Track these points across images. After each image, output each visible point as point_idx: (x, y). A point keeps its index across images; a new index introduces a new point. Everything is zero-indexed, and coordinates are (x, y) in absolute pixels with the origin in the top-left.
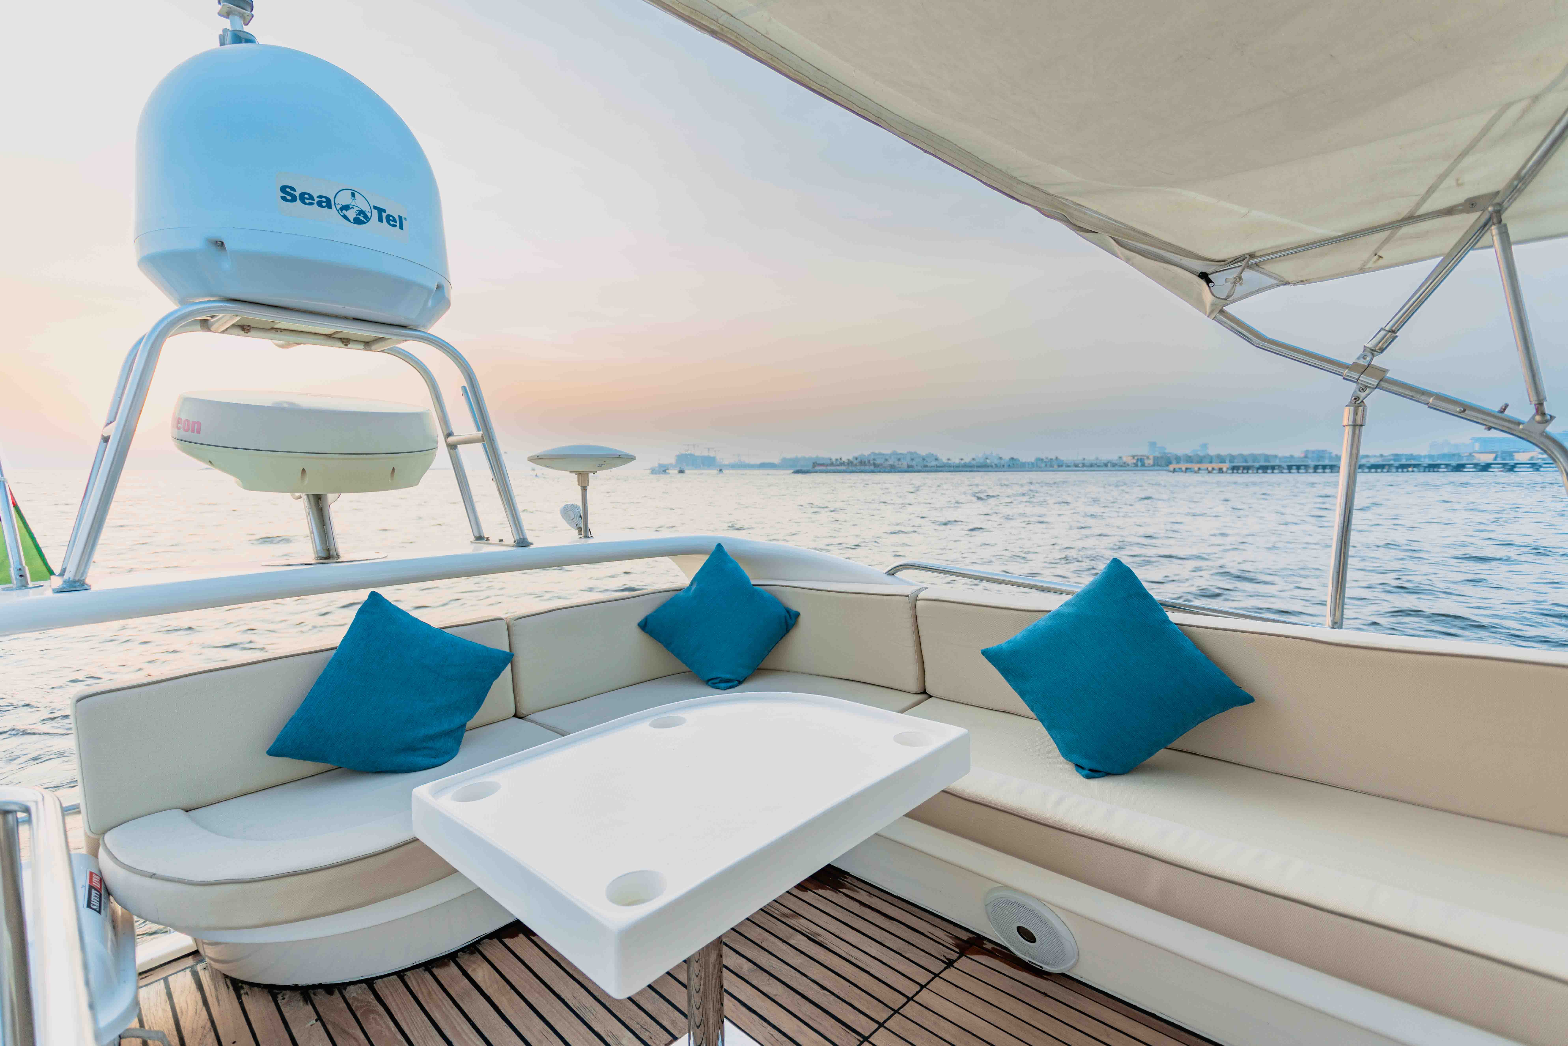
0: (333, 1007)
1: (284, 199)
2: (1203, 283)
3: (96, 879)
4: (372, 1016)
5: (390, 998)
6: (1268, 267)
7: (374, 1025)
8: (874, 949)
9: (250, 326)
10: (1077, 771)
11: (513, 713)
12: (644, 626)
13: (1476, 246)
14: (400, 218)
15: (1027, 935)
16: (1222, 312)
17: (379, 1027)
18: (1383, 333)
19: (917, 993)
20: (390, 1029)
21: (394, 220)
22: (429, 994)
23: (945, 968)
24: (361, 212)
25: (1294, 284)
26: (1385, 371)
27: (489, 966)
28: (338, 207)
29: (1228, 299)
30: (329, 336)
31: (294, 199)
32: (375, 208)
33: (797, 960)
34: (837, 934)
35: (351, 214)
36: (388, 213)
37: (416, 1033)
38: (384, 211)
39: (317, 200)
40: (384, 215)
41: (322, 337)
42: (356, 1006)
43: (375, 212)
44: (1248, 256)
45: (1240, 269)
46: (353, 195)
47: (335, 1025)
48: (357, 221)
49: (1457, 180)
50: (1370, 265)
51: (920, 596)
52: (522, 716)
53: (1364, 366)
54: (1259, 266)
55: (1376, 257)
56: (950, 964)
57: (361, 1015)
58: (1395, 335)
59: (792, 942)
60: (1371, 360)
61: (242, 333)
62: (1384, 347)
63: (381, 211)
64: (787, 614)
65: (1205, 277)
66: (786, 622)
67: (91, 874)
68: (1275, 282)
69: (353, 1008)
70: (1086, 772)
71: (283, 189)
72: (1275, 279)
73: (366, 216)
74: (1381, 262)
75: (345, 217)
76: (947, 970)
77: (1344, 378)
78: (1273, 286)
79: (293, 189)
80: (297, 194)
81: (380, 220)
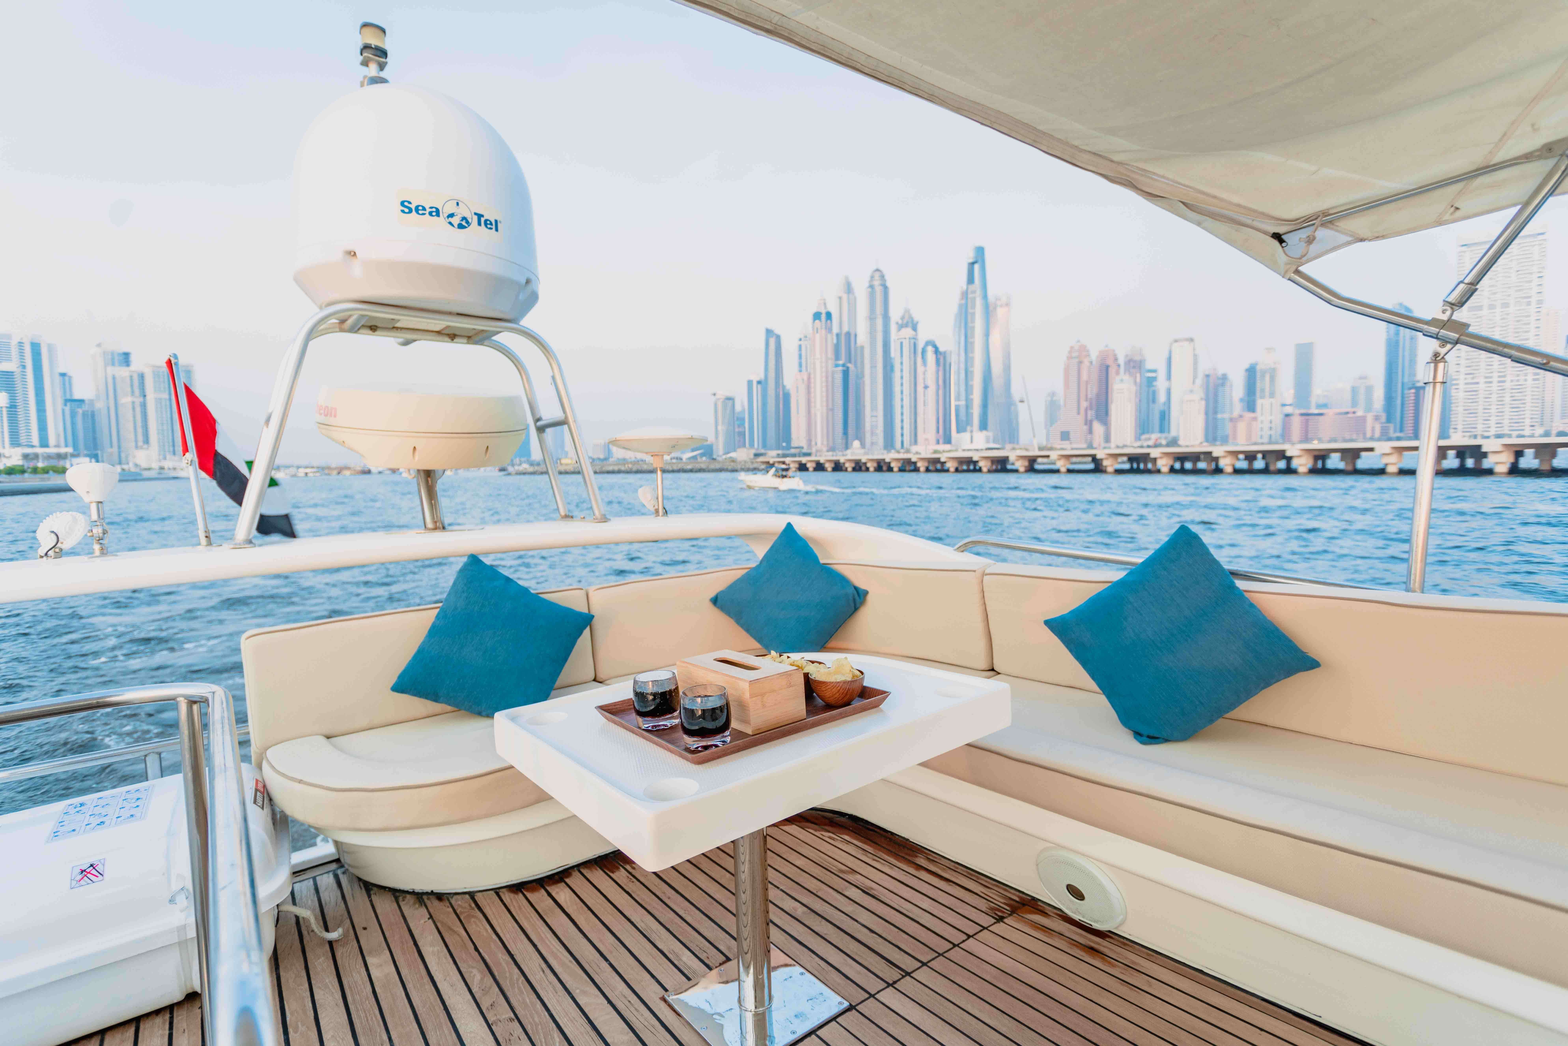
0: (441, 910)
1: (403, 211)
2: (1276, 243)
3: (260, 786)
4: (473, 920)
5: (488, 907)
6: (1343, 224)
7: (474, 926)
8: (926, 904)
9: (376, 326)
10: (1135, 738)
11: (593, 678)
12: (715, 601)
13: (1556, 192)
14: (496, 221)
15: (1076, 893)
16: (1297, 272)
17: (479, 929)
18: (1462, 286)
19: (964, 941)
20: (487, 931)
21: (491, 224)
22: (520, 908)
23: (995, 923)
24: (464, 218)
25: (1370, 240)
26: (1467, 326)
27: (570, 891)
28: (446, 215)
29: (1303, 259)
30: (439, 333)
31: (410, 211)
32: (476, 214)
33: (849, 908)
34: (891, 889)
35: (456, 221)
36: (486, 217)
37: (508, 936)
38: (483, 216)
39: (428, 210)
40: (483, 220)
41: (434, 334)
42: (460, 911)
43: (475, 218)
44: (1321, 215)
45: (1312, 228)
46: (458, 204)
47: (442, 923)
48: (461, 226)
49: (1533, 125)
50: (1447, 217)
51: (987, 571)
52: (601, 680)
53: (1443, 321)
54: (1333, 224)
55: (1453, 209)
56: (1000, 919)
57: (464, 918)
58: (1474, 287)
59: (847, 893)
60: (1452, 315)
61: (371, 332)
62: (1464, 300)
63: (480, 216)
64: (855, 592)
65: (1278, 237)
66: (854, 600)
67: (257, 781)
68: (1350, 239)
69: (458, 912)
70: (1145, 738)
71: (402, 203)
72: (1351, 236)
73: (467, 222)
74: (1458, 214)
75: (450, 223)
76: (996, 925)
77: (1424, 335)
78: (1349, 243)
79: (410, 203)
80: (413, 206)
81: (479, 224)
